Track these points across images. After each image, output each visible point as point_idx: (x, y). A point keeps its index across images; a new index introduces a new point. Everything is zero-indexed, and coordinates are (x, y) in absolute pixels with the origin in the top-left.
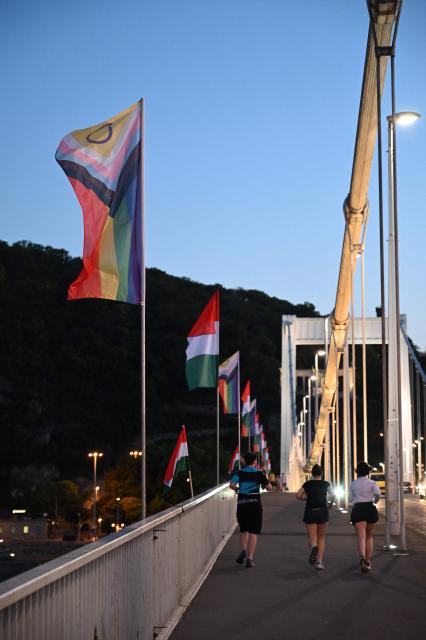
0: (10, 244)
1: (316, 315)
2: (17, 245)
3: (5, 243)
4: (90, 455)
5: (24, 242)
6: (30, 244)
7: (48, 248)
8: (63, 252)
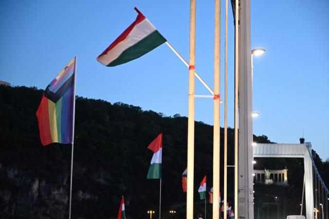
0: (112, 104)
1: (268, 142)
2: (115, 104)
3: (110, 103)
4: (148, 212)
5: (119, 103)
6: (122, 104)
7: (131, 106)
8: (139, 108)
